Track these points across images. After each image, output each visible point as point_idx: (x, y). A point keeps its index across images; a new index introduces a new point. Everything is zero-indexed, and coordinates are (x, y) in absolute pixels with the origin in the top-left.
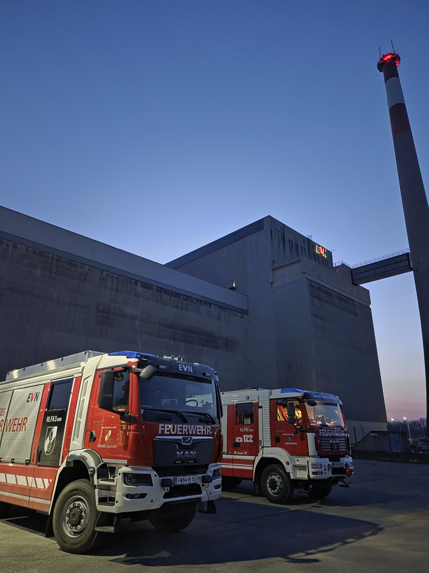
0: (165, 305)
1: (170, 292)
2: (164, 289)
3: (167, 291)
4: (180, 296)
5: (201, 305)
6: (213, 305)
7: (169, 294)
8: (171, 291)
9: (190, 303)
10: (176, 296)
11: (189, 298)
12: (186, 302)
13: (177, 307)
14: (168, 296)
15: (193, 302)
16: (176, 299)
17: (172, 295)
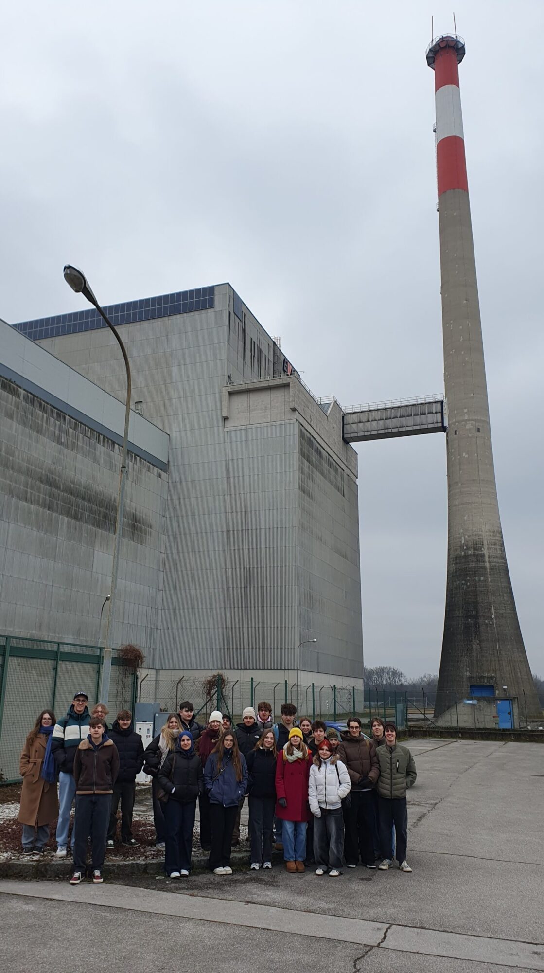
0: (38, 432)
1: (48, 406)
2: (37, 397)
3: (43, 403)
4: (65, 418)
5: (99, 442)
6: (116, 446)
7: (45, 410)
8: (50, 405)
9: (81, 435)
10: (58, 418)
11: (80, 424)
12: (75, 431)
13: (59, 442)
14: (45, 415)
15: (85, 435)
16: (58, 423)
17: (52, 414)
